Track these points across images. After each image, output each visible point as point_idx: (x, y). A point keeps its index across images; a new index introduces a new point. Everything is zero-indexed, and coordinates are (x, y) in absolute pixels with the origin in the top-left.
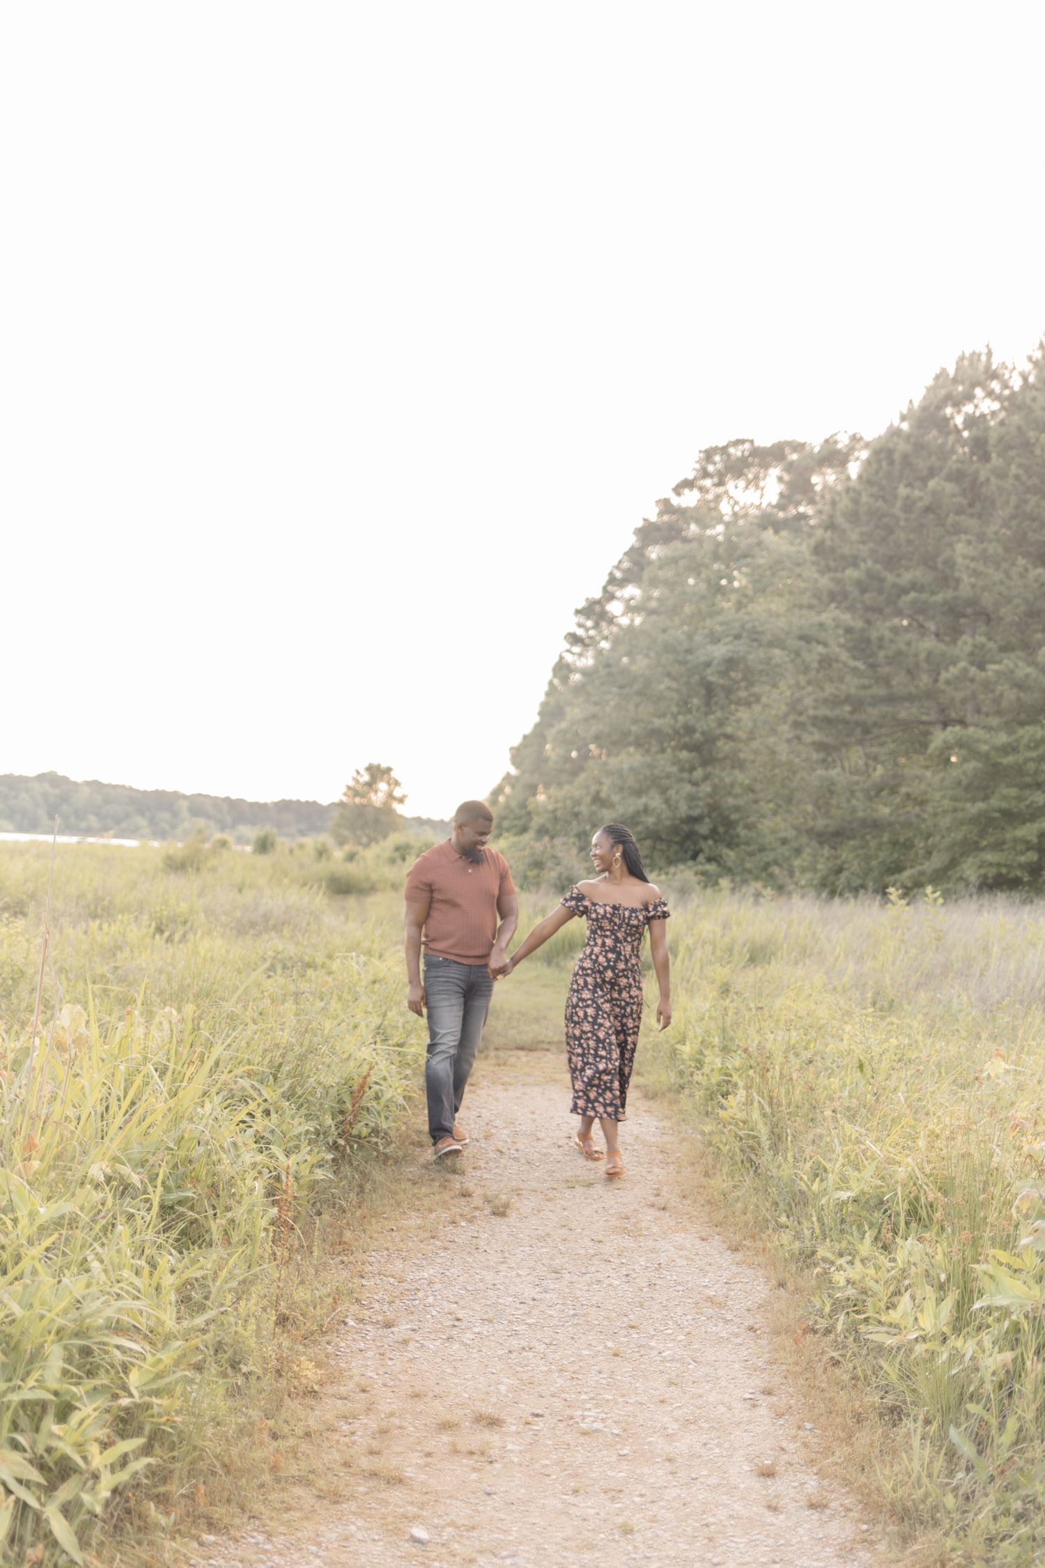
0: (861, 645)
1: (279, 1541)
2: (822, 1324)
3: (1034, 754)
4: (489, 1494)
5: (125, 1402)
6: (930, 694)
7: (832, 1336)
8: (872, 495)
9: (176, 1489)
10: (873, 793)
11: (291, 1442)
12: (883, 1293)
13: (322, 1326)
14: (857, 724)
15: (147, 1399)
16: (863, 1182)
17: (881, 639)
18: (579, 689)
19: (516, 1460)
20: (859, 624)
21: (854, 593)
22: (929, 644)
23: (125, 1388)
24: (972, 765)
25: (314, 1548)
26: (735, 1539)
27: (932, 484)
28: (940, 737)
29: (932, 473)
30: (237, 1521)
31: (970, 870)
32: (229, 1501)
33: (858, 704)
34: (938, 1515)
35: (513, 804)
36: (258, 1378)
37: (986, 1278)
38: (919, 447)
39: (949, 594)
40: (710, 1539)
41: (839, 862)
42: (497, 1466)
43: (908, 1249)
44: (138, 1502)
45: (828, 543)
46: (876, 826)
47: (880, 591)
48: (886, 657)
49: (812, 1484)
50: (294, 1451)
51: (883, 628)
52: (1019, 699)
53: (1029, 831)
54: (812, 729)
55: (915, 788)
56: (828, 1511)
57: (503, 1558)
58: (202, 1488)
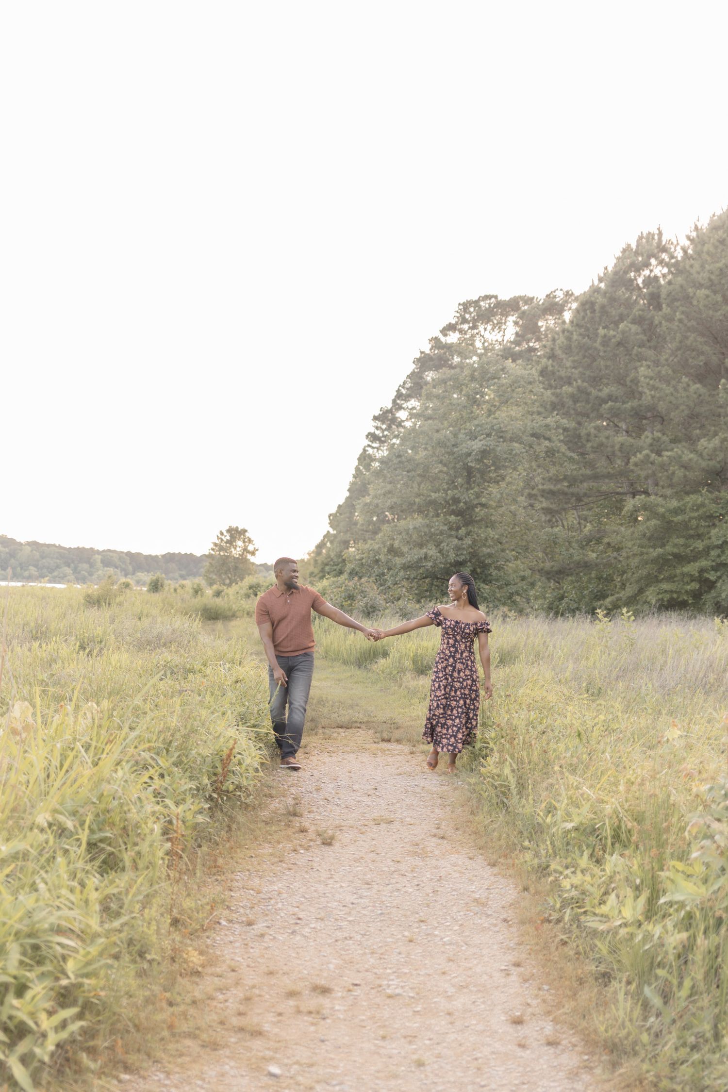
0: (575, 440)
1: (175, 1078)
2: (555, 916)
3: (696, 514)
4: (323, 1041)
5: (64, 982)
6: (622, 474)
7: (562, 924)
8: (580, 334)
9: (101, 1043)
10: (584, 543)
11: (182, 1008)
12: (597, 893)
13: (203, 926)
14: (573, 494)
15: (80, 980)
16: (582, 815)
17: (589, 435)
18: (378, 474)
19: (342, 1017)
20: (573, 425)
21: (569, 402)
22: (621, 438)
23: (64, 973)
24: (653, 522)
25: (199, 1082)
26: (497, 1068)
27: (621, 326)
28: (630, 504)
29: (622, 318)
30: (145, 1065)
31: (652, 595)
32: (139, 1050)
33: (573, 481)
34: (637, 1048)
35: (332, 555)
36: (159, 963)
37: (668, 882)
38: (613, 300)
39: (635, 403)
40: (479, 1069)
41: (561, 592)
42: (328, 1021)
43: (614, 862)
44: (75, 1053)
45: (550, 368)
46: (586, 566)
47: (587, 402)
48: (592, 447)
49: (549, 1028)
50: (184, 1014)
51: (590, 427)
52: (685, 476)
53: (692, 568)
54: (541, 499)
55: (614, 539)
56: (560, 1047)
57: (334, 1086)
58: (120, 1042)
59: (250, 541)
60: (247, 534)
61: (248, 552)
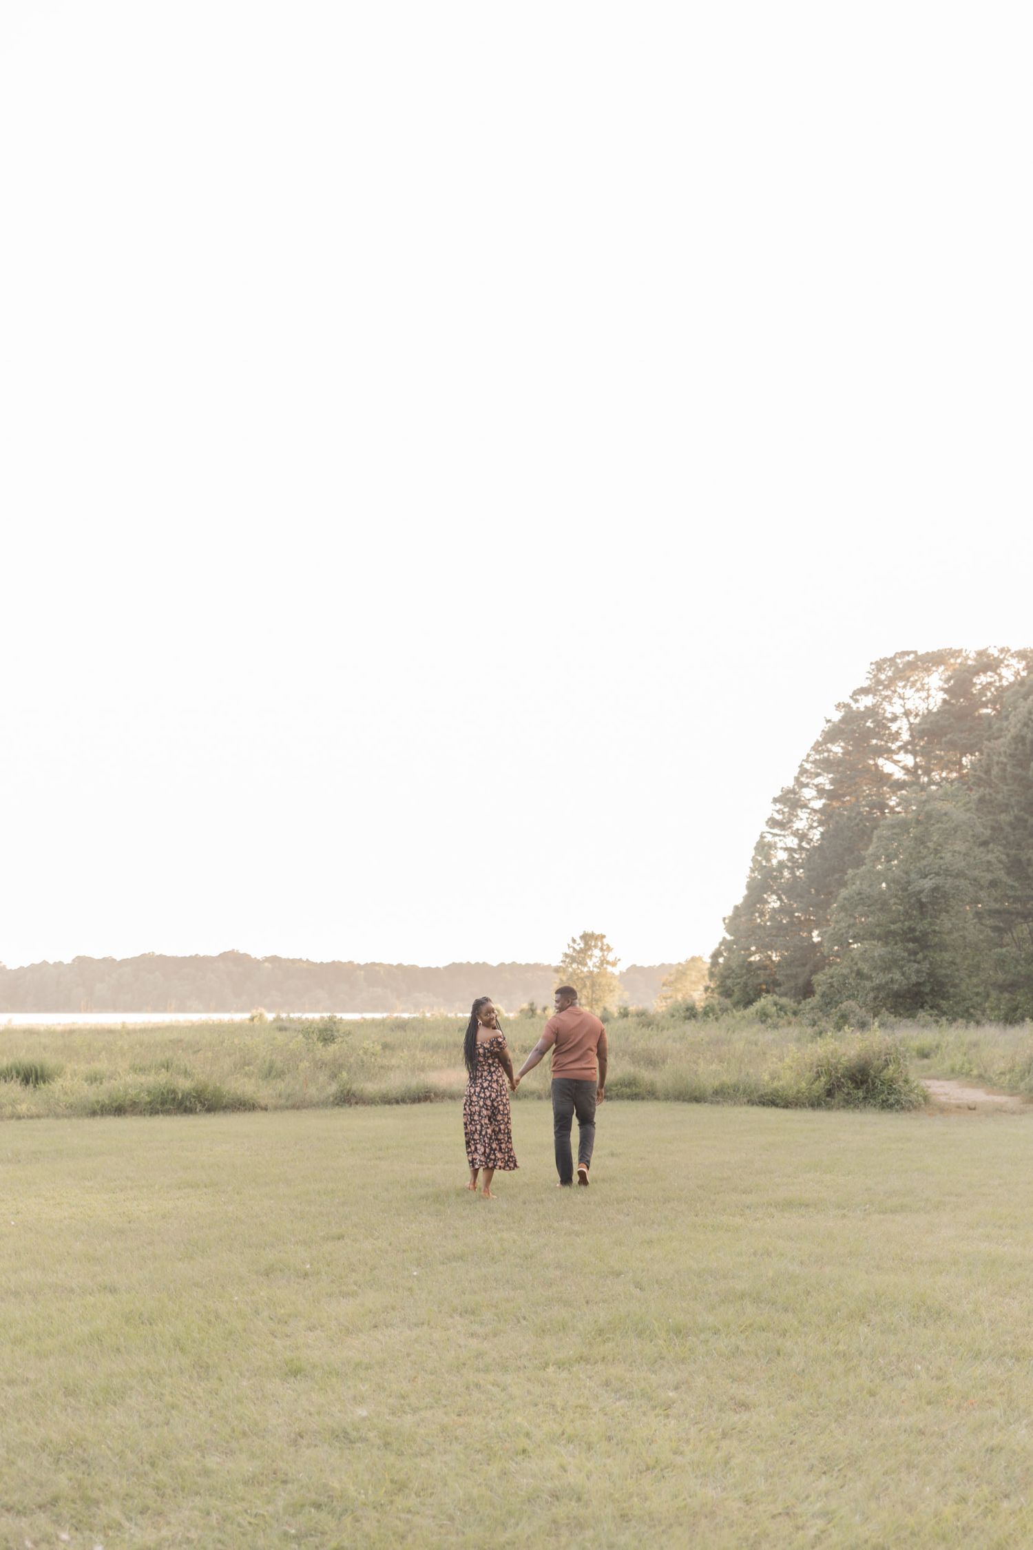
59: (609, 949)
60: (605, 941)
61: (608, 963)
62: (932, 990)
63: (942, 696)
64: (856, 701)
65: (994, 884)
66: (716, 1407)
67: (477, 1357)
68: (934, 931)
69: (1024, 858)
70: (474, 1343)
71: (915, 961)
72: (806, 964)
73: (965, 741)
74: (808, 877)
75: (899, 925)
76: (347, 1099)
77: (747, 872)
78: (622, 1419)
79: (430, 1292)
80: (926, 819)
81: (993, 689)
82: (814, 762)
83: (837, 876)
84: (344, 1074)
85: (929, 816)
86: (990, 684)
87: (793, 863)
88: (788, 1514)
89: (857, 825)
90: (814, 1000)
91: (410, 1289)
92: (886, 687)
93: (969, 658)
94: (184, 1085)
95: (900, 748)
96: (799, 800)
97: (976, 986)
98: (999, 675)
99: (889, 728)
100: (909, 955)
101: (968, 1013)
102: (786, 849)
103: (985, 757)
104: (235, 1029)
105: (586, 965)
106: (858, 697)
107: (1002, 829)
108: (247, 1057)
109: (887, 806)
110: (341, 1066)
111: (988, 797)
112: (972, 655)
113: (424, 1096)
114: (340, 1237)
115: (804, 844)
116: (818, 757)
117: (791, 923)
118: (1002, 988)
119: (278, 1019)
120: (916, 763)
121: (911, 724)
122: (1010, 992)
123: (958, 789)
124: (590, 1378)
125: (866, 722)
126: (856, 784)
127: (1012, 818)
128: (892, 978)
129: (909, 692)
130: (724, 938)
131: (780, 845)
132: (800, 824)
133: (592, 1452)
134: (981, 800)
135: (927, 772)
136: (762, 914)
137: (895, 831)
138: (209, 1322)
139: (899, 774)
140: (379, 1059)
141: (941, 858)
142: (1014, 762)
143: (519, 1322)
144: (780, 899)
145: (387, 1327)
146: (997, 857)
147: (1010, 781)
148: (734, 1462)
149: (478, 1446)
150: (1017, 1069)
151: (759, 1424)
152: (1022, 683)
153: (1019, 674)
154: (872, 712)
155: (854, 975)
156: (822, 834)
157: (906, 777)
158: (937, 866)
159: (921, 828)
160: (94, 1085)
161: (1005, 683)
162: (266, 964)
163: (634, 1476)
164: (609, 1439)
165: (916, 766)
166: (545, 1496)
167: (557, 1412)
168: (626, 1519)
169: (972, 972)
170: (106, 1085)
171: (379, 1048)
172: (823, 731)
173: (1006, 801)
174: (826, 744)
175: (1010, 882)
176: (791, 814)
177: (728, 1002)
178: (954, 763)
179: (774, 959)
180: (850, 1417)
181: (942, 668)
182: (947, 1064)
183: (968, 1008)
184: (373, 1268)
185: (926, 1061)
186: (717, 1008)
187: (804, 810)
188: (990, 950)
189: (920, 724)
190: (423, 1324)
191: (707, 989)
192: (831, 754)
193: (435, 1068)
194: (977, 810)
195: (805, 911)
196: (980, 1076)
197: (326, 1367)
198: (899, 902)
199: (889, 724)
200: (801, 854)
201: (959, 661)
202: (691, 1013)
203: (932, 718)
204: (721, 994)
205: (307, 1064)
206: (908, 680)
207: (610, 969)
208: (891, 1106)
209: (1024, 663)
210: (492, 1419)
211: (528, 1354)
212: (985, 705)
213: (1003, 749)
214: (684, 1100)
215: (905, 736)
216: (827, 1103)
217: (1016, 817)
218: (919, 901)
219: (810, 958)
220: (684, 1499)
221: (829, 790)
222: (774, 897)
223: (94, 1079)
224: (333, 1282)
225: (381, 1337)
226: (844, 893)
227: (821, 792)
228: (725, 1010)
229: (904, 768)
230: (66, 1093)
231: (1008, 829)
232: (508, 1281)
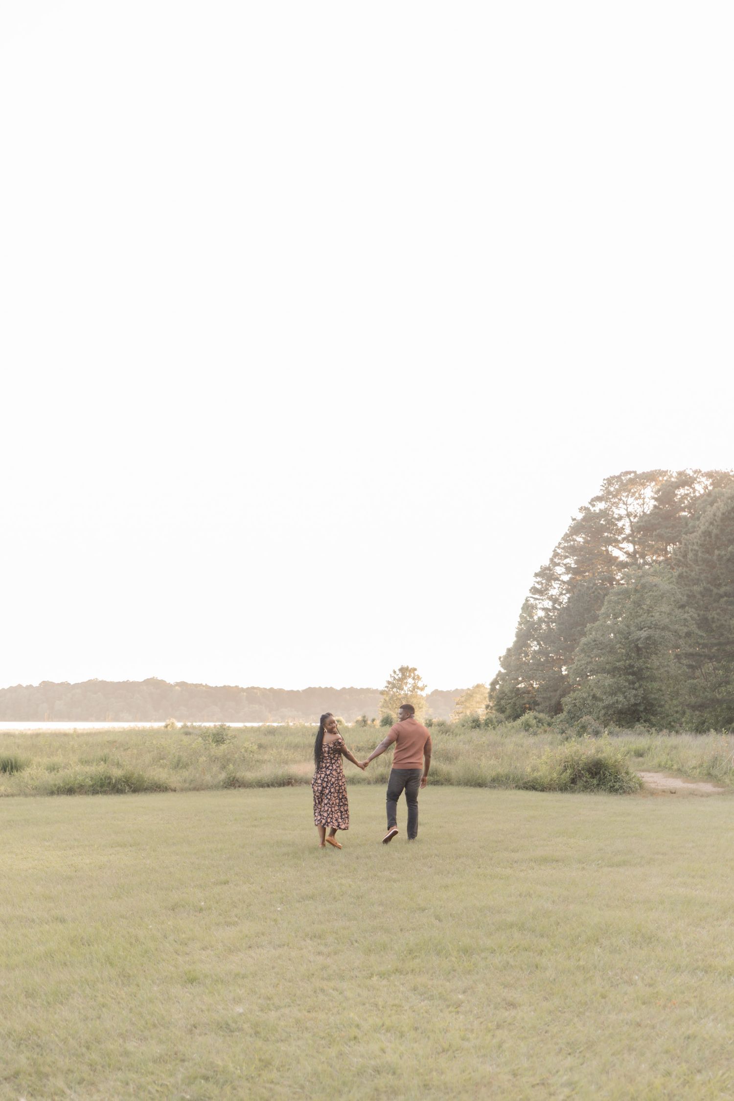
59: (419, 678)
60: (416, 673)
61: (418, 688)
62: (645, 709)
63: (653, 503)
64: (593, 506)
65: (688, 635)
66: (492, 1006)
67: (322, 969)
68: (647, 668)
69: (710, 617)
70: (320, 959)
71: (633, 689)
72: (557, 690)
73: (669, 535)
74: (559, 629)
75: (622, 663)
76: (233, 783)
77: (517, 625)
78: (425, 1014)
79: (289, 923)
80: (641, 589)
81: (689, 499)
82: (562, 548)
83: (579, 628)
84: (231, 766)
85: (644, 586)
86: (687, 495)
87: (549, 618)
88: (543, 1084)
89: (594, 592)
90: (562, 716)
91: (275, 920)
92: (615, 496)
93: (672, 477)
94: (117, 773)
95: (624, 539)
96: (553, 574)
97: (676, 706)
98: (694, 489)
99: (616, 525)
100: (629, 684)
101: (671, 726)
102: (543, 609)
103: (683, 546)
104: (154, 733)
105: (402, 689)
106: (594, 503)
107: (694, 596)
108: (162, 753)
109: (614, 579)
110: (229, 760)
111: (685, 574)
112: (675, 474)
113: (287, 782)
114: (226, 883)
115: (556, 606)
116: (566, 545)
117: (547, 661)
118: (694, 708)
119: (185, 727)
120: (635, 549)
121: (631, 522)
122: (700, 711)
123: (664, 568)
124: (403, 984)
125: (600, 520)
126: (593, 564)
127: (701, 589)
128: (617, 700)
129: (630, 500)
130: (500, 671)
131: (539, 606)
132: (554, 592)
133: (404, 1039)
134: (680, 576)
135: (643, 556)
136: (527, 655)
137: (619, 597)
138: (131, 944)
139: (623, 558)
140: (255, 756)
141: (652, 616)
142: (703, 550)
143: (352, 944)
144: (539, 644)
145: (258, 947)
146: (691, 616)
147: (700, 563)
148: (506, 1046)
149: (322, 1034)
150: (705, 765)
151: (523, 1019)
152: (709, 494)
153: (707, 488)
154: (604, 513)
155: (591, 698)
156: (569, 598)
157: (628, 560)
158: (649, 622)
159: (638, 595)
160: (53, 773)
161: (697, 494)
162: (177, 688)
163: (434, 1056)
164: (416, 1029)
165: (635, 552)
166: (370, 1071)
167: (379, 1010)
168: (427, 1087)
169: (674, 696)
170: (61, 773)
171: (255, 747)
172: (570, 526)
173: (697, 577)
174: (572, 535)
175: (700, 633)
176: (547, 585)
177: (502, 716)
178: (662, 550)
179: (535, 686)
180: (587, 1014)
181: (653, 484)
182: (656, 761)
183: (670, 722)
184: (249, 905)
185: (641, 759)
186: (495, 720)
187: (556, 582)
188: (685, 681)
189: (638, 522)
190: (284, 945)
191: (487, 707)
192: (576, 542)
193: (295, 762)
194: (677, 583)
195: (557, 653)
196: (679, 770)
197: (214, 976)
198: (622, 646)
199: (617, 522)
200: (554, 612)
201: (665, 478)
202: (476, 724)
203: (646, 518)
204: (497, 710)
205: (205, 759)
206: (629, 491)
207: (419, 692)
208: (616, 791)
209: (711, 480)
210: (333, 1014)
211: (359, 968)
212: (683, 510)
213: (695, 541)
214: (471, 786)
215: (628, 531)
216: (571, 788)
217: (704, 588)
218: (637, 646)
219: (560, 686)
220: (470, 1073)
221: (574, 568)
222: (535, 643)
223: (52, 768)
224: (220, 915)
225: (253, 955)
226: (584, 640)
227: (568, 569)
228: (500, 722)
229: (627, 553)
230: (33, 779)
231: (699, 596)
232: (345, 915)
